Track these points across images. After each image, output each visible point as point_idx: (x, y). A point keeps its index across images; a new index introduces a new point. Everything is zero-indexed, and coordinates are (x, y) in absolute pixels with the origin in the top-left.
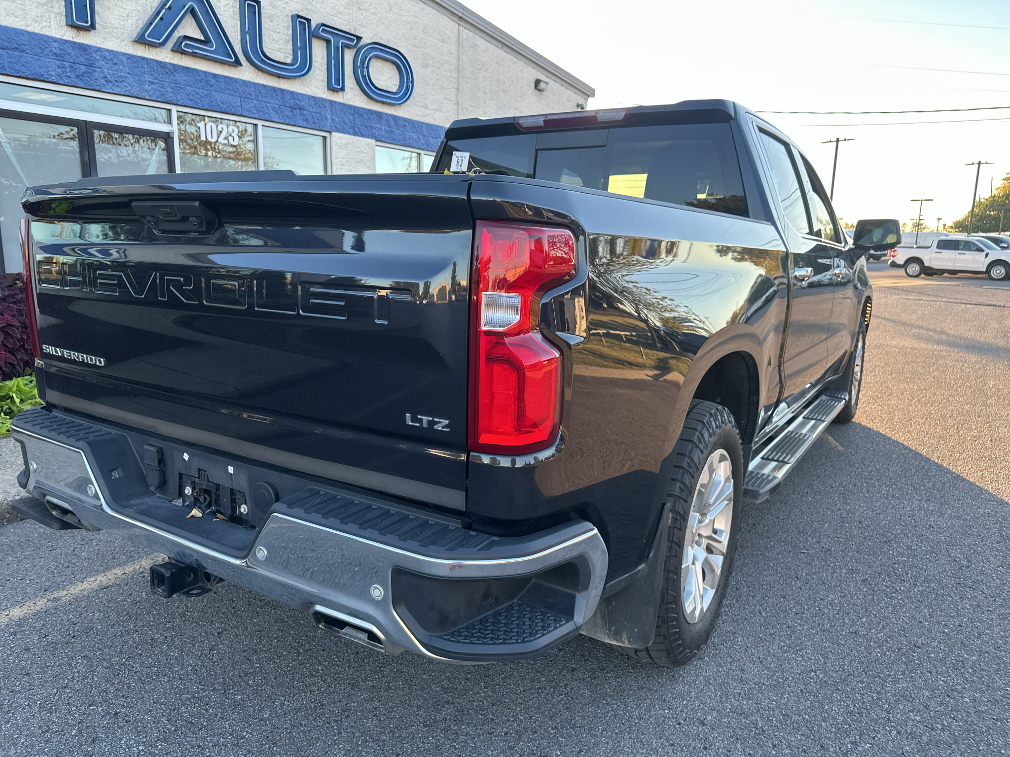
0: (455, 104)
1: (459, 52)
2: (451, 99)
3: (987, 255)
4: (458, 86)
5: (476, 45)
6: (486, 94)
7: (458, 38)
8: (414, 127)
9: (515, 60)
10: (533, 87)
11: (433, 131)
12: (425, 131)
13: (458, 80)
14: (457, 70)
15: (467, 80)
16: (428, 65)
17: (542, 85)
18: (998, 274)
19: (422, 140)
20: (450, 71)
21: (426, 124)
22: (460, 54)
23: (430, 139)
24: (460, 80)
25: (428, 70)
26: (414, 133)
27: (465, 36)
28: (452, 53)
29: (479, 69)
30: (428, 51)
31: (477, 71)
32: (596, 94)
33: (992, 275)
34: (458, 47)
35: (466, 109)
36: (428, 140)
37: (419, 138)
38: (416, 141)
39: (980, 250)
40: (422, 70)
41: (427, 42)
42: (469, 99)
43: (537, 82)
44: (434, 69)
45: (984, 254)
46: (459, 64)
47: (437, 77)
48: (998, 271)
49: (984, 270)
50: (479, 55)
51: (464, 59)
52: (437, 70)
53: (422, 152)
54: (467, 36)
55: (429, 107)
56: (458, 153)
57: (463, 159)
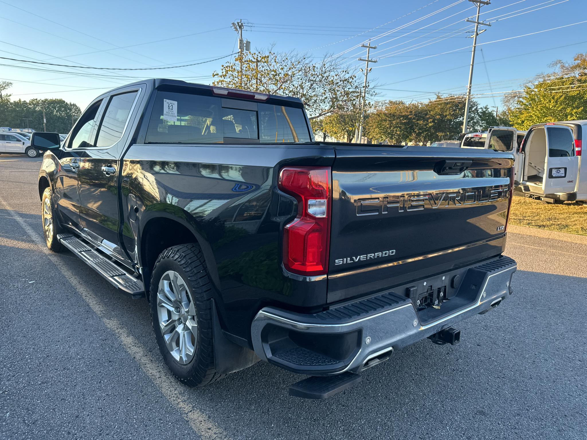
3: (24, 143)
18: (32, 154)
33: (29, 154)
39: (19, 140)
45: (22, 143)
48: (32, 153)
49: (24, 152)
56: (167, 101)
57: (173, 105)
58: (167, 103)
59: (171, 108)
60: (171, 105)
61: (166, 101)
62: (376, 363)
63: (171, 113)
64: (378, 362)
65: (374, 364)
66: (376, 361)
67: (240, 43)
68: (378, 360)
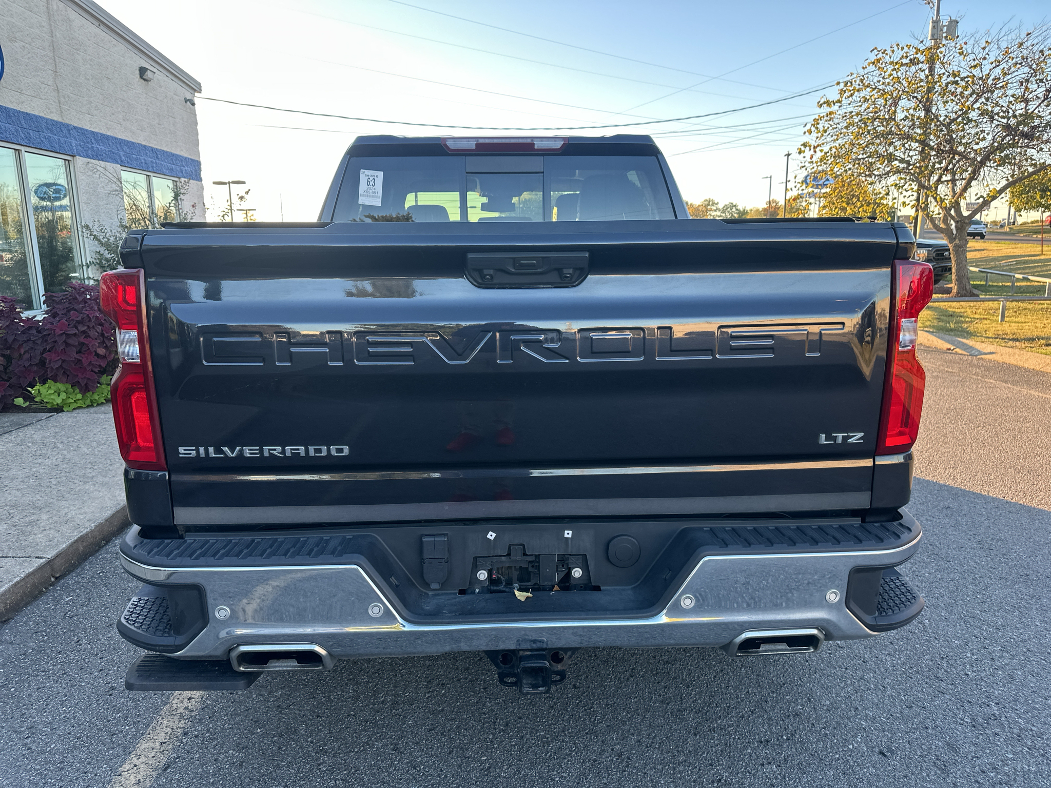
0: (54, 90)
1: (50, 25)
2: (49, 83)
4: (56, 68)
5: (69, 19)
6: (88, 80)
7: (48, 8)
8: (10, 117)
9: (115, 42)
10: (138, 76)
11: (34, 123)
12: (23, 122)
13: (55, 61)
14: (51, 48)
15: (65, 62)
16: (16, 38)
17: (149, 74)
19: (21, 133)
20: (44, 49)
21: (23, 113)
22: (53, 28)
23: (31, 132)
24: (57, 61)
25: (17, 44)
26: (10, 124)
27: (55, 7)
28: (44, 27)
29: (76, 49)
30: (13, 21)
31: (75, 51)
32: (202, 89)
34: (49, 19)
35: (68, 97)
36: (28, 133)
37: (17, 131)
38: (13, 134)
40: (9, 43)
41: (11, 8)
42: (70, 85)
43: (142, 71)
44: (24, 44)
46: (53, 41)
47: (29, 55)
50: (75, 32)
51: (58, 35)
52: (27, 45)
53: (23, 149)
54: (58, 7)
55: (23, 92)
56: (367, 172)
57: (375, 178)
58: (366, 176)
59: (372, 183)
60: (371, 178)
61: (364, 172)
62: (287, 667)
63: (371, 191)
64: (295, 667)
65: (279, 667)
66: (289, 664)
67: (934, 27)
68: (297, 664)
